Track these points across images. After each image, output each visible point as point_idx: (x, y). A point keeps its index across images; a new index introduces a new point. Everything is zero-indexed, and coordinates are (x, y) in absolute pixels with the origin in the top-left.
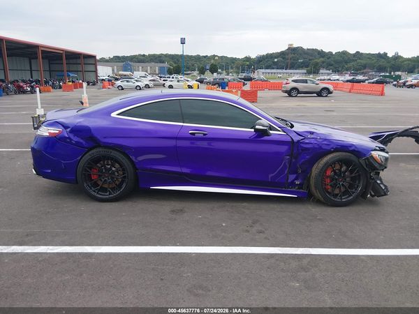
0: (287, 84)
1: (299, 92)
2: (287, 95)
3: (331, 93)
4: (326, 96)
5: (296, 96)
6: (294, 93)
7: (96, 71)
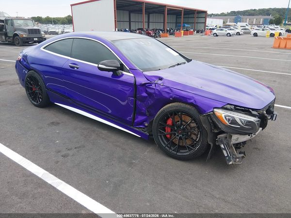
7: (205, 23)
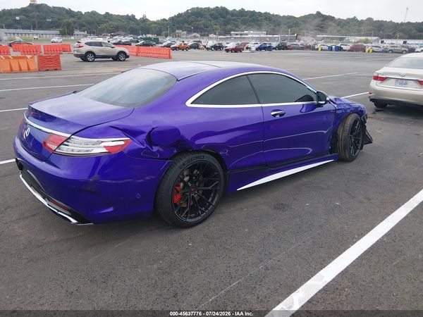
0: (80, 47)
1: (96, 57)
2: (80, 59)
3: (128, 57)
4: (124, 60)
5: (93, 61)
6: (90, 58)
